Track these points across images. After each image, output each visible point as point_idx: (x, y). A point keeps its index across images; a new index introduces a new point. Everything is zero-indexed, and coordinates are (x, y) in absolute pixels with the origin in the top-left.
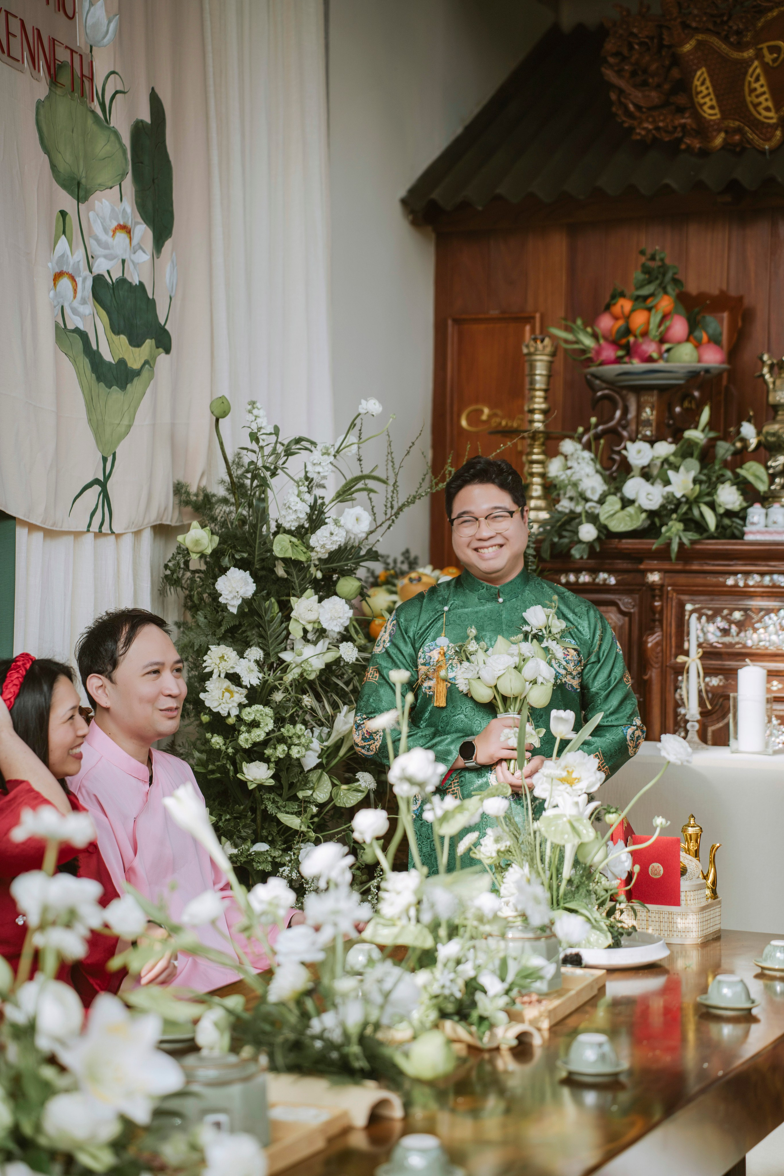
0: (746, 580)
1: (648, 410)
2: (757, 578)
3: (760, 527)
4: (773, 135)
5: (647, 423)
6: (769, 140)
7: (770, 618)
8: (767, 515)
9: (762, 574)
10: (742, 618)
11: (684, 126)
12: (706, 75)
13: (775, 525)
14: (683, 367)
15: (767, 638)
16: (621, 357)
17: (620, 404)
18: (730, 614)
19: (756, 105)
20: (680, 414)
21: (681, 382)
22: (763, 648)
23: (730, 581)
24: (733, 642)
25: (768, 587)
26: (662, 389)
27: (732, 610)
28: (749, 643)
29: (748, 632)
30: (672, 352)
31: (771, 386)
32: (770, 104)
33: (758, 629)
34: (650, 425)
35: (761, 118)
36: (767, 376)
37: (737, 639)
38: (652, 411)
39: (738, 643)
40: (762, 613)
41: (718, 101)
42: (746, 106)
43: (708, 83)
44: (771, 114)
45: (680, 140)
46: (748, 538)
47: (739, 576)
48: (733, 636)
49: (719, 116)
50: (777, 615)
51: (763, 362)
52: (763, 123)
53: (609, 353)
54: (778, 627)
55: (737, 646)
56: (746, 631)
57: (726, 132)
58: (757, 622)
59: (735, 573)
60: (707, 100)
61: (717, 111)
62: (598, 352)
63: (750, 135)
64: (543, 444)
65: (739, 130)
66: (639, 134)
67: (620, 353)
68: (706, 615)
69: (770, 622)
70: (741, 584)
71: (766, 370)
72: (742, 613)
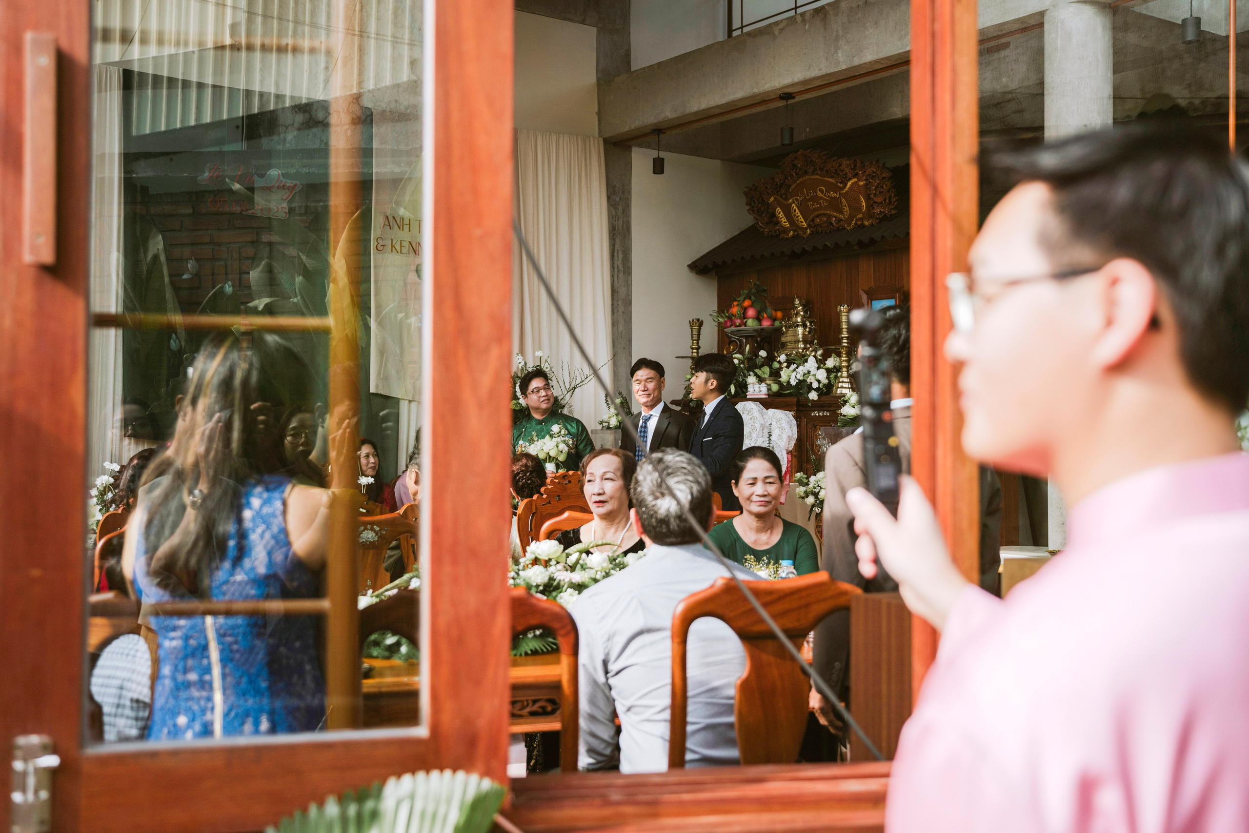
4: (806, 232)
11: (778, 230)
12: (780, 210)
14: (750, 328)
19: (800, 221)
30: (748, 322)
35: (800, 226)
36: (785, 331)
41: (786, 219)
42: (796, 221)
43: (781, 213)
45: (779, 235)
46: (748, 397)
52: (803, 227)
53: (729, 324)
57: (792, 231)
60: (783, 219)
61: (787, 223)
63: (800, 232)
65: (795, 230)
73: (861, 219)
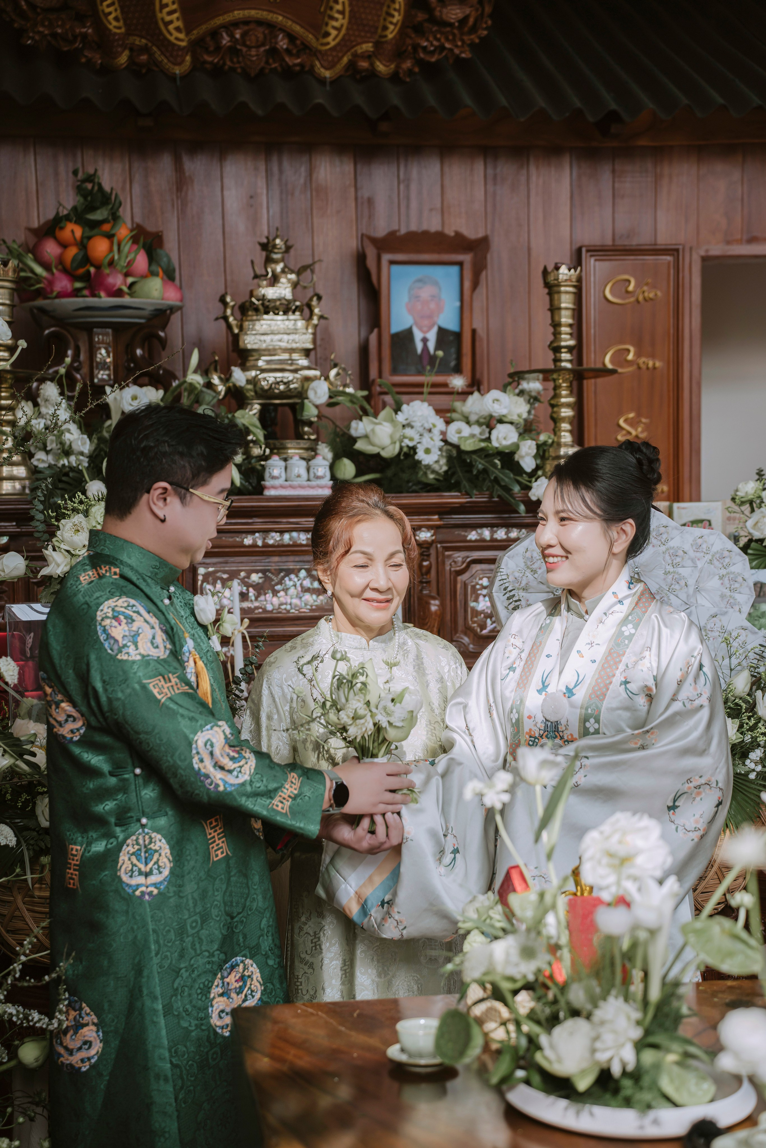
0: (264, 539)
1: (103, 351)
2: (277, 536)
3: (281, 481)
4: (183, 61)
5: (104, 366)
6: (179, 64)
7: (290, 580)
8: (286, 468)
9: (282, 532)
10: (261, 581)
11: (85, 36)
13: (299, 479)
14: (152, 304)
15: (289, 601)
16: (79, 290)
17: (72, 344)
18: (248, 577)
19: (167, 24)
20: (142, 356)
21: (142, 321)
22: (284, 611)
23: (248, 541)
24: (253, 607)
25: (288, 546)
26: (118, 329)
27: (249, 573)
28: (269, 607)
29: (267, 595)
30: (137, 287)
31: (236, 331)
32: (179, 24)
33: (279, 592)
34: (108, 369)
35: (172, 39)
36: (231, 319)
37: (257, 604)
38: (108, 353)
39: (257, 608)
40: (282, 574)
41: (122, 12)
42: (156, 23)
44: (182, 36)
45: (80, 52)
46: (268, 493)
47: (257, 535)
48: (251, 601)
49: (123, 30)
50: (297, 576)
51: (225, 304)
52: (174, 45)
53: (63, 283)
54: (299, 589)
55: (256, 611)
56: (265, 594)
57: (131, 50)
58: (277, 584)
59: (253, 532)
60: (111, 9)
61: (121, 23)
62: (51, 283)
63: (159, 56)
64: (11, 387)
65: (145, 49)
66: (32, 38)
67: (78, 285)
68: (221, 579)
69: (291, 583)
70: (260, 543)
71: (229, 312)
72: (260, 575)
73: (368, 57)
